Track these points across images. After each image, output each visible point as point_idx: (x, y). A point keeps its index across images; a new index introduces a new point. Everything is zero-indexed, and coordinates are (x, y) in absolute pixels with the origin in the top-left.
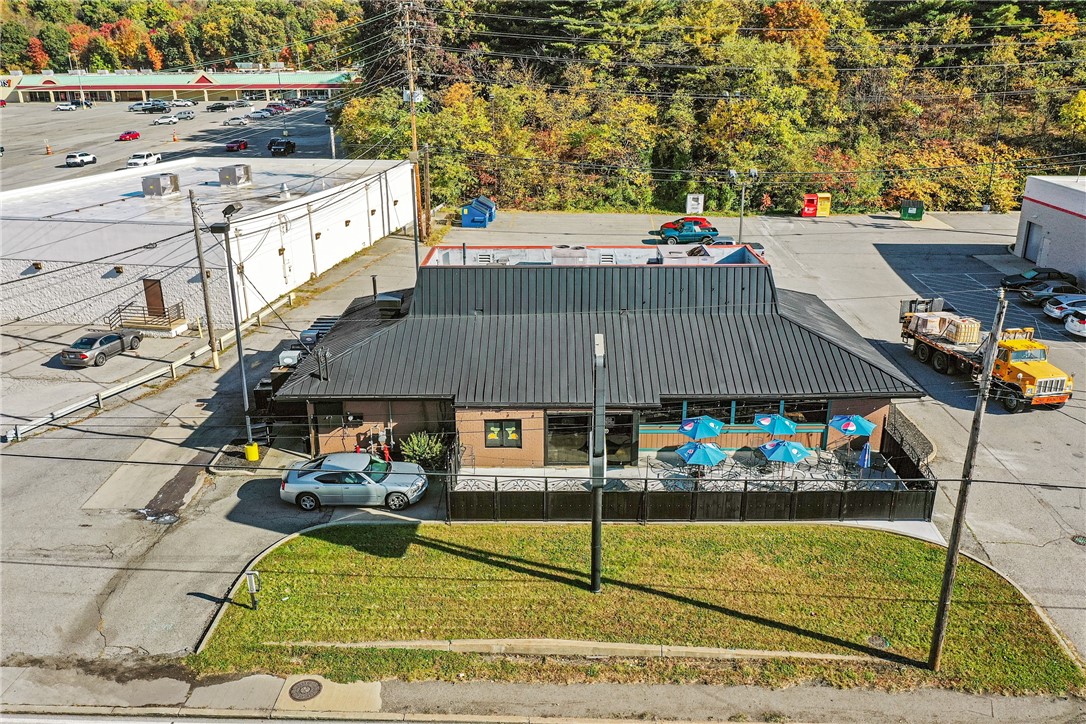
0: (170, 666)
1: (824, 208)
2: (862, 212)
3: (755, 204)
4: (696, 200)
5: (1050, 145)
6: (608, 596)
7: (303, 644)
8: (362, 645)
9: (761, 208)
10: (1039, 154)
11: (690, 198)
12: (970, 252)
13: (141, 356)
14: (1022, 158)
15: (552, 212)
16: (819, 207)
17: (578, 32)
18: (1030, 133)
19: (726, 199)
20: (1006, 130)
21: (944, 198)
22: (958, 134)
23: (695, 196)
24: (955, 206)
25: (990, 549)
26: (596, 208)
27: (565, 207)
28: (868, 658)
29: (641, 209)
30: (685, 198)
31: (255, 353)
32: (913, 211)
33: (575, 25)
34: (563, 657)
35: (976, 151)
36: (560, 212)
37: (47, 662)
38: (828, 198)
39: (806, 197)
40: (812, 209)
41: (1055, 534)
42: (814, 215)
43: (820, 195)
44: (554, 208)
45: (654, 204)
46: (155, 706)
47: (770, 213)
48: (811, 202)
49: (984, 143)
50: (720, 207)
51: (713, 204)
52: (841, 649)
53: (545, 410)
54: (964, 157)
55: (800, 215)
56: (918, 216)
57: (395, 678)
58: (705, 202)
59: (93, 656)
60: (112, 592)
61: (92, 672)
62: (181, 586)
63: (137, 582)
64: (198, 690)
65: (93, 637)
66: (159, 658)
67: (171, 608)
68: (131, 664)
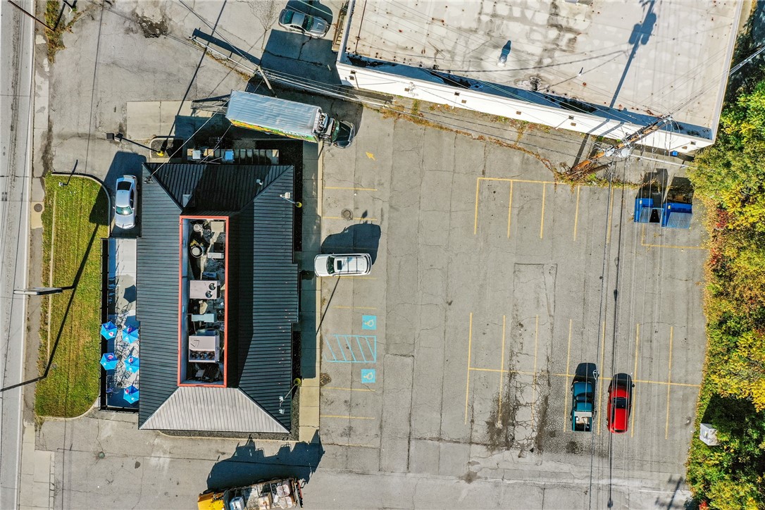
0: (48, 168)
7: (55, 203)
8: (54, 220)
57: (43, 231)
59: (52, 144)
60: (80, 136)
61: (46, 147)
62: (81, 157)
63: (83, 143)
64: (39, 179)
65: (60, 141)
66: (51, 163)
67: (72, 158)
68: (49, 157)
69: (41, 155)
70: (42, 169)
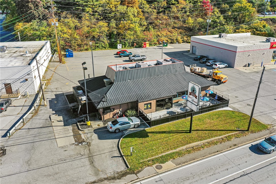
0: (126, 173)
1: (148, 45)
2: (154, 45)
3: (133, 45)
4: (120, 45)
5: (184, 28)
6: (193, 133)
7: (149, 159)
8: (160, 155)
9: (134, 46)
10: (183, 31)
11: (118, 45)
12: (182, 53)
13: (16, 106)
14: (180, 31)
15: (85, 51)
16: (147, 45)
17: (82, 4)
18: (180, 26)
19: (126, 45)
20: (176, 26)
21: (169, 41)
22: (168, 27)
23: (120, 44)
24: (171, 43)
25: (239, 109)
26: (96, 49)
27: (88, 50)
28: (239, 132)
29: (107, 49)
30: (117, 45)
31: (51, 99)
32: (165, 45)
33: (81, 2)
34: (195, 146)
35: (172, 30)
36: (87, 51)
37: (97, 181)
38: (148, 43)
39: (144, 43)
40: (145, 46)
41: (245, 105)
42: (146, 47)
43: (147, 42)
44: (85, 50)
45: (109, 47)
46: (133, 181)
47: (136, 47)
48: (145, 44)
49: (173, 29)
50: (125, 47)
51: (124, 46)
52: (234, 131)
53: (156, 99)
54: (170, 32)
55: (143, 47)
56: (167, 46)
57: (172, 159)
58: (122, 45)
59: (106, 177)
60: (92, 163)
61: (110, 180)
62: (108, 156)
63: (96, 159)
64: (138, 175)
65: (101, 173)
66: (121, 172)
67: (111, 161)
68: (117, 175)
69: (118, 180)
70: (128, 176)
